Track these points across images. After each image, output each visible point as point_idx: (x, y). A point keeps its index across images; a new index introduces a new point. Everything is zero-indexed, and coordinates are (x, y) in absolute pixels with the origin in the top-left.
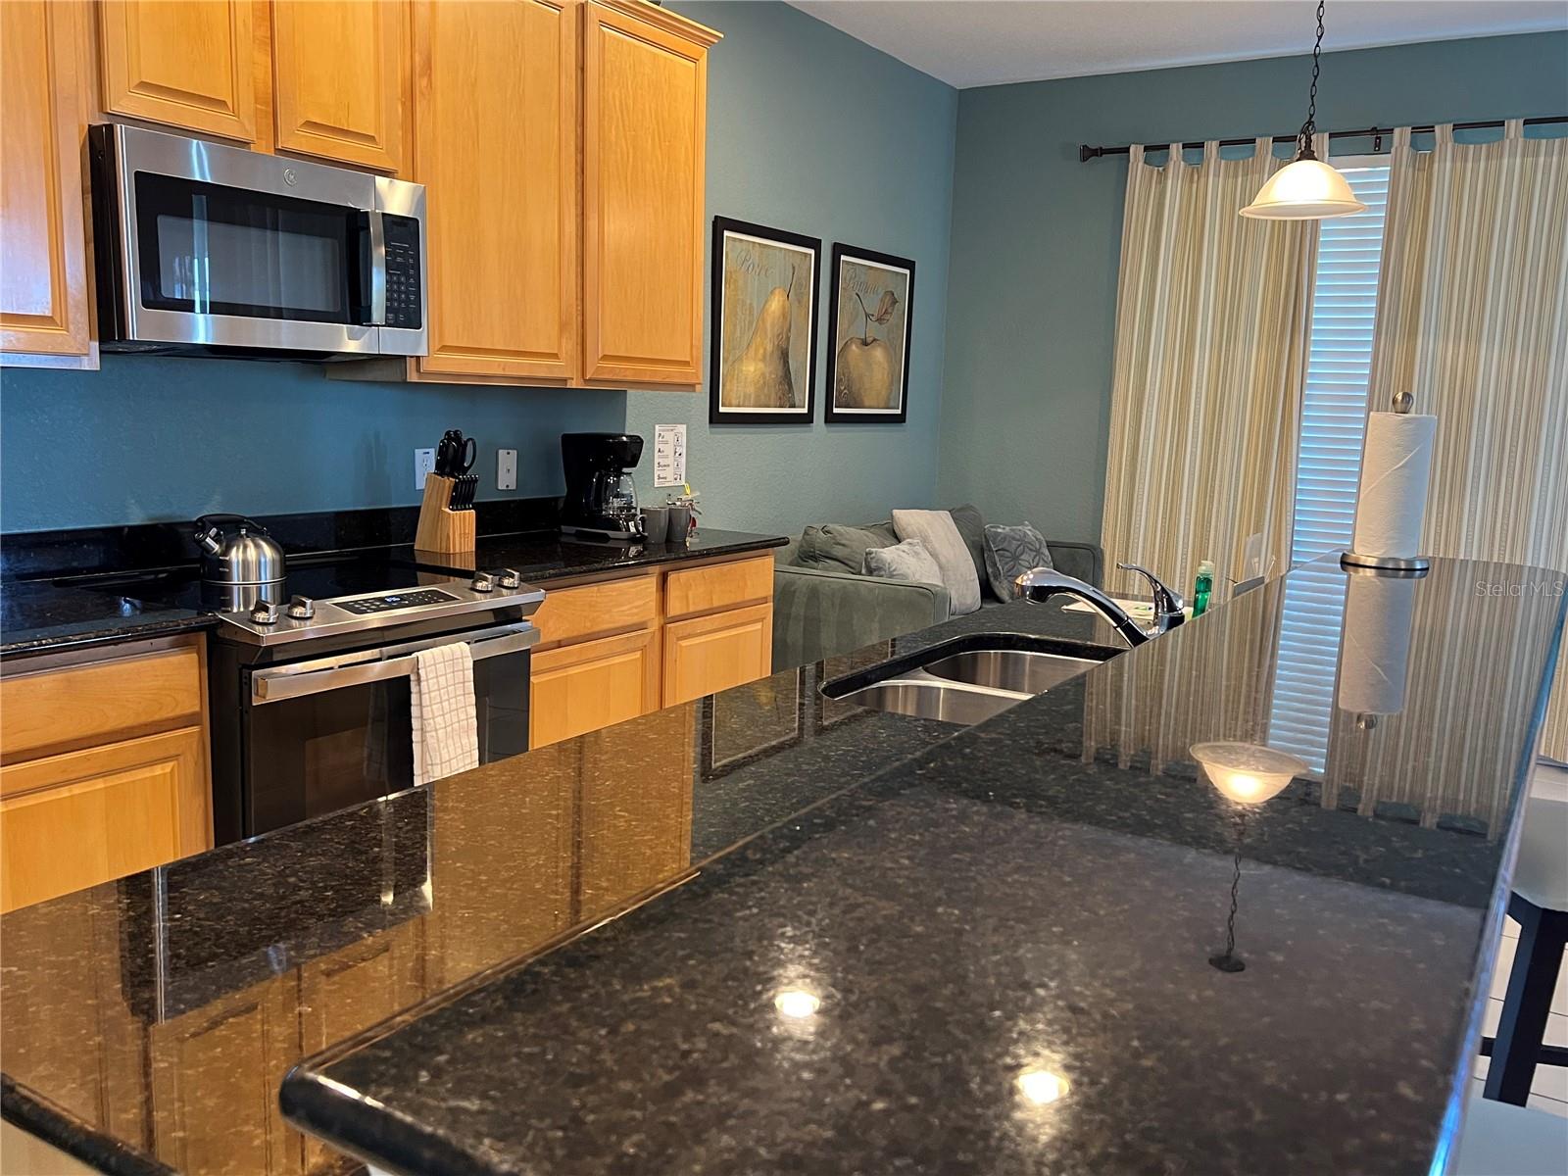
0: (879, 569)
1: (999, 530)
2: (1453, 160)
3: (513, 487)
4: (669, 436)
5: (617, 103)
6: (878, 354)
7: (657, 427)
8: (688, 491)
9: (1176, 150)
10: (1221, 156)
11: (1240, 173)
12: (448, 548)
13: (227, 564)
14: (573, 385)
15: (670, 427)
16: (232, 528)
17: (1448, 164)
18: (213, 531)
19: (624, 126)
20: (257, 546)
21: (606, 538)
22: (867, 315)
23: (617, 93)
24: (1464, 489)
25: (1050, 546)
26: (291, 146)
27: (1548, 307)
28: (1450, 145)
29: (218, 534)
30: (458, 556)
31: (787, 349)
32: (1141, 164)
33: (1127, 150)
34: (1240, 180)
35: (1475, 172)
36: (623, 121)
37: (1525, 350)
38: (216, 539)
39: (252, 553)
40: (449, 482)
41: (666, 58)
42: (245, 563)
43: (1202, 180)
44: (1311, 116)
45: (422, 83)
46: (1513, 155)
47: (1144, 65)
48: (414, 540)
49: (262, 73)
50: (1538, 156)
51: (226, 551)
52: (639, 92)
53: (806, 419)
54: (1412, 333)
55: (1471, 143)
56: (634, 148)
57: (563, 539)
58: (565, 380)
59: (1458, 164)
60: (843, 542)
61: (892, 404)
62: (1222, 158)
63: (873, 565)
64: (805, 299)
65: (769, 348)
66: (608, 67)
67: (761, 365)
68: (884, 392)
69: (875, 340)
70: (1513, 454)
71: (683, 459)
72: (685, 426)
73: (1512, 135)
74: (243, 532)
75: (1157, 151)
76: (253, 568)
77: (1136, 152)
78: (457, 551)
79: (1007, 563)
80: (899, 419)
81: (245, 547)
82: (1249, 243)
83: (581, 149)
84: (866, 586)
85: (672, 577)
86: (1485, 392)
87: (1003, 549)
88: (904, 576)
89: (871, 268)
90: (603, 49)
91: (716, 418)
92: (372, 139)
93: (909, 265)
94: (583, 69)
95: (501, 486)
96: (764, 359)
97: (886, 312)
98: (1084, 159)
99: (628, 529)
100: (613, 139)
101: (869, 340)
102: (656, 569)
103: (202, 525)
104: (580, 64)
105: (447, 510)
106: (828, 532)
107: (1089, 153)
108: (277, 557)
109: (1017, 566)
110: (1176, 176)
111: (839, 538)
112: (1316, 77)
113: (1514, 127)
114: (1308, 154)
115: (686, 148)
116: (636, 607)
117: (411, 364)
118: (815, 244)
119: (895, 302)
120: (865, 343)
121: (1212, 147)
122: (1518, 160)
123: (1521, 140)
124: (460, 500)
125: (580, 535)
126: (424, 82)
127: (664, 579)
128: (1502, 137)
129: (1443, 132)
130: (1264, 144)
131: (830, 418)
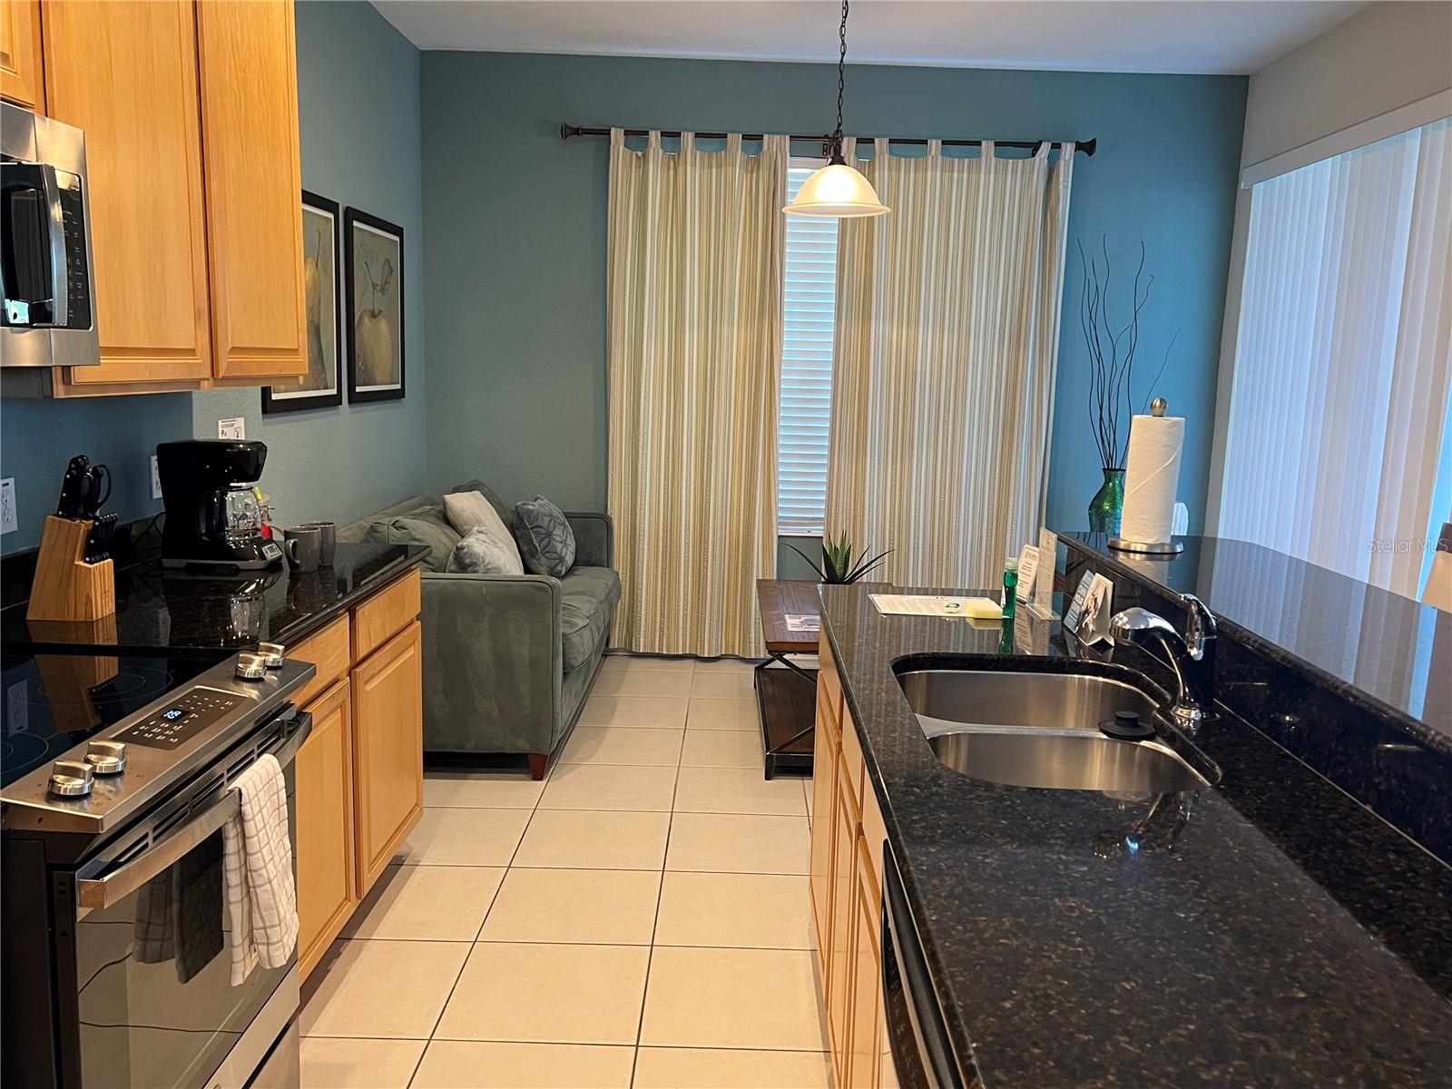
0: (474, 564)
1: (531, 507)
2: (890, 170)
5: (229, 35)
6: (383, 326)
7: (220, 424)
8: (259, 496)
9: (654, 137)
10: (697, 146)
11: (714, 165)
12: (89, 613)
15: (230, 421)
17: (886, 173)
22: (374, 285)
24: (912, 449)
25: (568, 516)
27: (966, 299)
28: (886, 156)
30: (100, 622)
31: (319, 324)
32: (622, 148)
33: (608, 133)
34: (714, 171)
35: (907, 181)
37: (951, 331)
40: (85, 525)
43: (681, 169)
44: (839, 125)
46: (934, 170)
47: (618, 51)
50: (952, 172)
53: (333, 401)
54: (866, 317)
55: (903, 157)
58: (198, 382)
59: (894, 173)
61: (395, 378)
62: (697, 149)
63: (467, 561)
64: (330, 268)
68: (389, 367)
69: (380, 312)
70: (946, 423)
72: (243, 419)
73: (933, 153)
75: (637, 136)
78: (100, 617)
79: (542, 541)
80: (399, 394)
82: (728, 230)
84: (471, 585)
85: (359, 613)
86: (923, 368)
87: (538, 526)
88: (497, 569)
89: (373, 234)
91: (268, 408)
93: (398, 231)
97: (386, 283)
98: (565, 137)
100: (228, 80)
101: (376, 312)
105: (82, 563)
107: (570, 132)
109: (552, 541)
110: (655, 164)
111: (413, 533)
112: (841, 90)
113: (935, 145)
114: (838, 160)
116: (337, 657)
117: (58, 377)
118: (333, 208)
119: (391, 271)
120: (374, 315)
121: (688, 138)
122: (938, 174)
123: (940, 157)
124: (95, 547)
128: (925, 154)
129: (881, 144)
130: (735, 140)
131: (353, 398)
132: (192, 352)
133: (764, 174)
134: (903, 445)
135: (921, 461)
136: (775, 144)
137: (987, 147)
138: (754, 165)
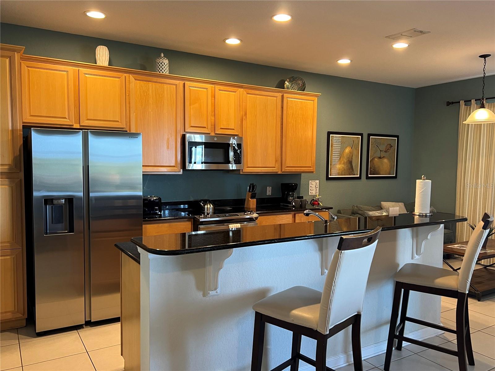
3: (270, 195)
4: (313, 183)
6: (385, 160)
7: (310, 181)
8: (318, 196)
9: (473, 101)
11: (492, 107)
12: (250, 207)
13: (204, 208)
14: (279, 173)
15: (314, 181)
16: (206, 202)
18: (202, 202)
19: (293, 118)
20: (210, 205)
21: (288, 206)
22: (381, 151)
23: (291, 112)
26: (217, 133)
29: (203, 202)
30: (252, 209)
31: (352, 161)
32: (463, 106)
33: (459, 102)
36: (293, 117)
38: (202, 203)
39: (209, 206)
40: (250, 193)
41: (304, 102)
42: (208, 208)
45: (244, 117)
48: (244, 205)
49: (213, 121)
51: (204, 206)
52: (297, 110)
53: (359, 178)
56: (296, 122)
57: (281, 206)
58: (277, 172)
60: (361, 210)
61: (391, 173)
64: (358, 148)
65: (346, 161)
66: (289, 107)
67: (343, 165)
68: (388, 171)
69: (384, 157)
71: (318, 188)
72: (318, 181)
74: (208, 202)
75: (468, 102)
76: (209, 209)
77: (462, 103)
78: (252, 207)
80: (394, 178)
81: (208, 205)
83: (282, 124)
85: (296, 215)
89: (382, 138)
90: (287, 103)
91: (328, 179)
92: (234, 129)
93: (397, 137)
94: (283, 108)
95: (267, 194)
96: (344, 163)
97: (388, 149)
98: (448, 105)
99: (293, 204)
100: (290, 121)
101: (381, 157)
102: (293, 213)
103: (200, 201)
104: (282, 107)
105: (250, 199)
106: (357, 207)
107: (449, 104)
108: (213, 207)
114: (483, 107)
115: (311, 120)
116: (287, 221)
117: (241, 171)
118: (361, 135)
119: (392, 147)
120: (380, 158)
124: (253, 197)
125: (284, 205)
126: (245, 117)
127: (295, 214)
131: (368, 178)
132: (274, 167)
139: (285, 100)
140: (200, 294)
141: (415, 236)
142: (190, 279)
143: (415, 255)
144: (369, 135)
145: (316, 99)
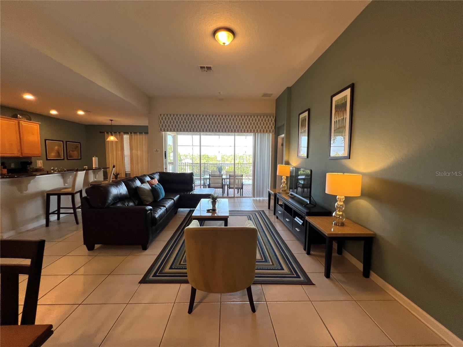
3: (14, 167)
6: (75, 152)
7: (38, 161)
14: (21, 157)
15: (40, 161)
22: (73, 148)
37: (141, 152)
41: (32, 126)
53: (64, 159)
58: (19, 156)
61: (78, 157)
71: (42, 164)
72: (42, 160)
75: (107, 133)
77: (106, 133)
80: (80, 159)
83: (20, 135)
89: (73, 143)
90: (22, 125)
91: (47, 159)
93: (80, 143)
94: (19, 127)
97: (76, 148)
107: (101, 132)
113: (138, 133)
115: (36, 134)
118: (62, 141)
120: (73, 151)
122: (139, 136)
129: (133, 133)
130: (118, 133)
131: (67, 159)
132: (18, 154)
133: (121, 136)
134: (138, 163)
135: (140, 165)
136: (122, 133)
137: (143, 133)
138: (120, 135)
139: (20, 124)
140: (19, 193)
141: (94, 173)
142: (15, 188)
143: (95, 179)
144: (66, 142)
145: (38, 125)
